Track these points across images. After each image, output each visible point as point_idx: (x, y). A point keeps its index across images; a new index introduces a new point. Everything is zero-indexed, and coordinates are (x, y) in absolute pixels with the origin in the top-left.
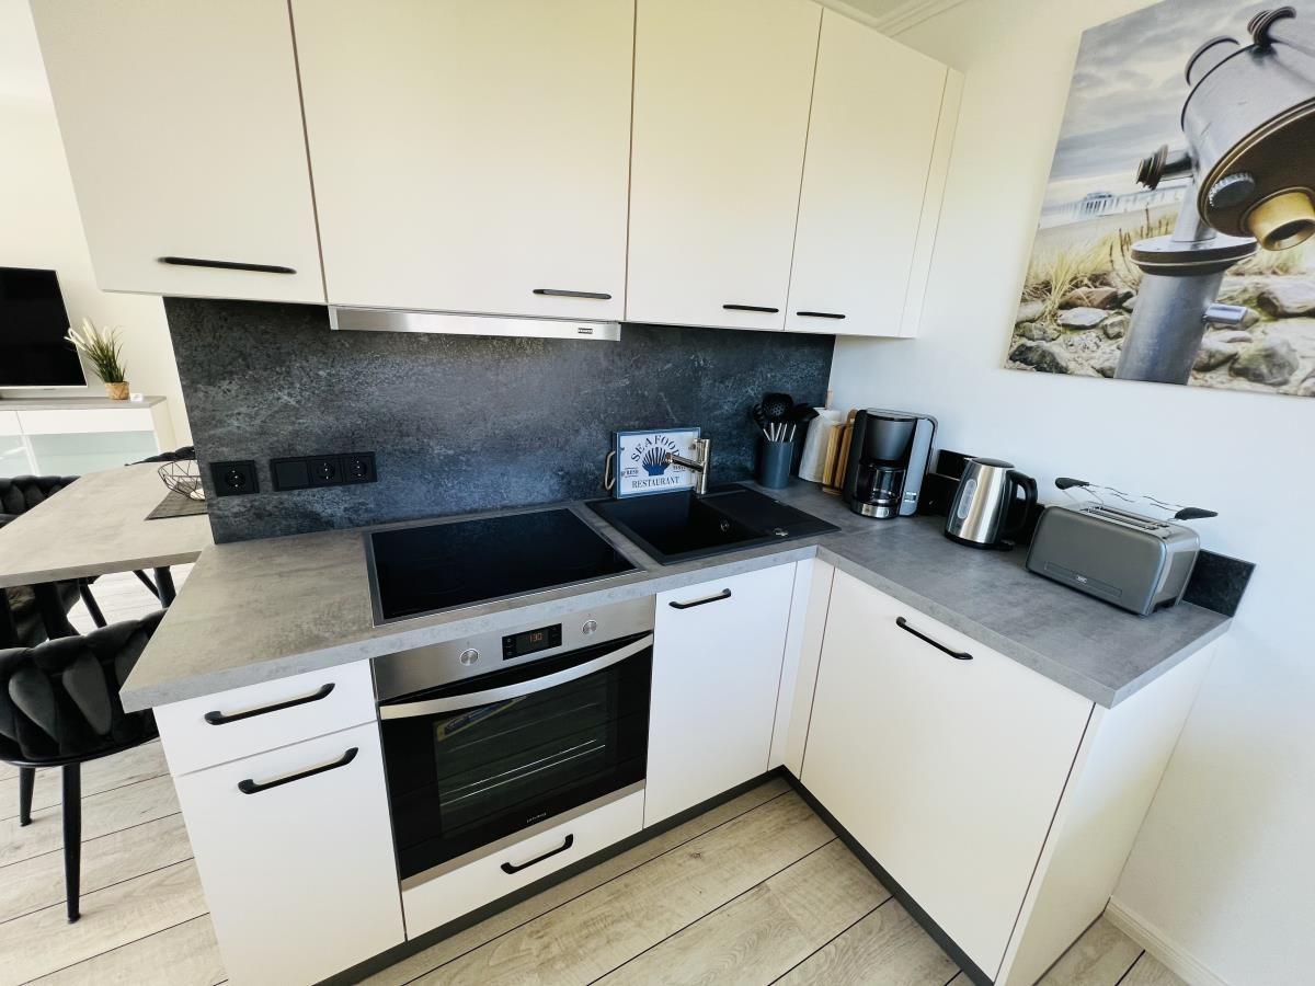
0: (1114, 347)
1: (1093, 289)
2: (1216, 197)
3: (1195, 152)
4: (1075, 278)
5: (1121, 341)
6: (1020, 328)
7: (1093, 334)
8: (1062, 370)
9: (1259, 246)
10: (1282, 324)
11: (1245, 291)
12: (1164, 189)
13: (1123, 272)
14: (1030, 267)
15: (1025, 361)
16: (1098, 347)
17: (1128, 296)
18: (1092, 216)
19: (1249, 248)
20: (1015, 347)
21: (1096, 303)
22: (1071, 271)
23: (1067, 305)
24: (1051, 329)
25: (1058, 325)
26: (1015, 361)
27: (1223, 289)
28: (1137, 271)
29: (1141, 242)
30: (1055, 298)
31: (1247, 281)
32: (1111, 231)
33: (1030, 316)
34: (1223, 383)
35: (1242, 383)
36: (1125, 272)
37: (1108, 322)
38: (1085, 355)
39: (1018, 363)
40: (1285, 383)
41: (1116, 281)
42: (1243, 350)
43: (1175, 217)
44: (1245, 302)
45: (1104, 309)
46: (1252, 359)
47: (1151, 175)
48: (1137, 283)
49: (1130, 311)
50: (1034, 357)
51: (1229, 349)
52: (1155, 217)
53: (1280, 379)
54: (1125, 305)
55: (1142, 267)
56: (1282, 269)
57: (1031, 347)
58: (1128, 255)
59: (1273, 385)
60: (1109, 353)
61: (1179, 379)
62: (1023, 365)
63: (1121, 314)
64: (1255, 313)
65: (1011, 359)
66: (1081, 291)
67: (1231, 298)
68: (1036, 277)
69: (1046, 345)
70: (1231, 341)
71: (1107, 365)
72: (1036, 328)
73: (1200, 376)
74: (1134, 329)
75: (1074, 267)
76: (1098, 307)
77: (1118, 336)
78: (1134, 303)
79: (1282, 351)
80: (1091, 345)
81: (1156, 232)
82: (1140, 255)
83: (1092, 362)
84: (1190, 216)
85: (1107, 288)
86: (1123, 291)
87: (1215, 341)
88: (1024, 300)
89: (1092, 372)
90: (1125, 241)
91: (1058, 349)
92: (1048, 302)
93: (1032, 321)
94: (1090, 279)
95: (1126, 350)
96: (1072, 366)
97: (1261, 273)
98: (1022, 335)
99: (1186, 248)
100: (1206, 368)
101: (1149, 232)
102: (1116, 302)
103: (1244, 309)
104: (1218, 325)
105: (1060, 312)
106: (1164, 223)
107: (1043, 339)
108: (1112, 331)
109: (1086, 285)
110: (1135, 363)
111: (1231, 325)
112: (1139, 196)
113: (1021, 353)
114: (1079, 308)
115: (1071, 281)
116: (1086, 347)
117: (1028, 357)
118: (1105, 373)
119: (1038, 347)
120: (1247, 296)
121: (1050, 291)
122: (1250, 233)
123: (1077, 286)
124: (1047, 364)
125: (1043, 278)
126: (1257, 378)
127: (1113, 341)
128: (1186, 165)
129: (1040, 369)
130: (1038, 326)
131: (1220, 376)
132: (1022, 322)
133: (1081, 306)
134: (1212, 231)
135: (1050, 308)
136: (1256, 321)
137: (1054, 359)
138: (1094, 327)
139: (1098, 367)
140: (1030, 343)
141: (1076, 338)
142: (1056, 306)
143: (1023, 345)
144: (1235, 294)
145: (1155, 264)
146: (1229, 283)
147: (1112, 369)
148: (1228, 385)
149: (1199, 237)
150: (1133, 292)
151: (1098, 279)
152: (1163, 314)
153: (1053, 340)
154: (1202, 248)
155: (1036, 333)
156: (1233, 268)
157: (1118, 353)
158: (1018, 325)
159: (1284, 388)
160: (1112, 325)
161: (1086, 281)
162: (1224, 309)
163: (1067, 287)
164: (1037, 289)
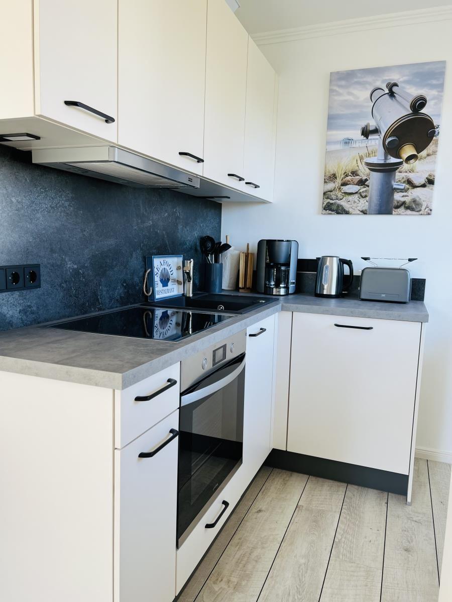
0: (365, 201)
1: (353, 177)
2: (389, 142)
3: (379, 127)
4: (345, 173)
5: (367, 198)
7: (357, 196)
8: (347, 213)
9: (404, 162)
10: (416, 189)
11: (403, 178)
12: (371, 139)
13: (363, 171)
14: (326, 167)
15: (330, 210)
16: (359, 201)
17: (366, 180)
18: (347, 147)
19: (401, 163)
20: (325, 203)
21: (355, 183)
22: (343, 170)
23: (344, 184)
24: (339, 195)
25: (342, 193)
26: (326, 210)
27: (397, 177)
28: (368, 171)
29: (366, 159)
30: (339, 181)
31: (403, 175)
32: (355, 154)
33: (330, 189)
34: (403, 212)
35: (409, 212)
36: (364, 171)
37: (361, 191)
38: (355, 205)
39: (328, 211)
40: (420, 210)
41: (361, 174)
42: (408, 200)
43: (377, 150)
44: (404, 182)
45: (359, 185)
46: (410, 202)
47: (366, 133)
48: (368, 175)
49: (368, 186)
50: (334, 207)
51: (403, 199)
52: (370, 149)
53: (419, 209)
54: (366, 184)
55: (369, 169)
56: (411, 171)
57: (332, 203)
58: (363, 163)
59: (418, 211)
60: (363, 204)
61: (390, 213)
62: (330, 212)
63: (365, 187)
64: (407, 186)
65: (324, 209)
66: (349, 178)
67: (400, 181)
68: (329, 172)
69: (338, 202)
70: (403, 196)
71: (364, 209)
72: (333, 194)
73: (396, 210)
74: (371, 193)
75: (344, 168)
76: (356, 185)
77: (366, 196)
78: (369, 183)
79: (418, 199)
80: (357, 201)
81: (371, 155)
82: (368, 164)
83: (358, 208)
84: (381, 151)
85: (358, 177)
86: (364, 178)
87: (398, 197)
88: (325, 182)
89: (359, 212)
90: (361, 158)
91: (343, 203)
92: (336, 183)
93: (331, 191)
94: (351, 173)
95: (370, 202)
96: (351, 210)
97: (406, 172)
98: (328, 198)
99: (382, 162)
100: (397, 207)
101: (369, 155)
102: (362, 183)
103: (404, 185)
104: (398, 191)
105: (342, 187)
106: (373, 152)
107: (337, 199)
108: (363, 194)
109: (350, 176)
110: (374, 207)
111: (402, 191)
112: (363, 141)
113: (328, 206)
114: (349, 185)
115: (344, 174)
116: (355, 202)
117: (332, 208)
118: (364, 212)
119: (335, 203)
120: (404, 180)
121: (336, 178)
122: (399, 157)
123: (347, 176)
124: (340, 211)
125: (332, 172)
126: (413, 210)
127: (364, 199)
128: (376, 131)
129: (338, 213)
130: (334, 193)
131: (402, 210)
132: (327, 192)
133: (350, 184)
134: (389, 156)
135: (337, 185)
136: (408, 189)
137: (343, 208)
138: (356, 193)
139: (361, 210)
140: (331, 202)
141: (350, 198)
142: (340, 185)
143: (329, 203)
144: (400, 179)
145: (373, 167)
146: (398, 175)
147: (366, 210)
148: (405, 213)
149: (386, 158)
150: (368, 178)
151: (354, 173)
152: (380, 187)
153: (341, 199)
154: (387, 162)
155: (334, 197)
156: (398, 170)
157: (367, 203)
158: (324, 194)
159: (421, 212)
160: (363, 192)
161: (350, 174)
162: (398, 185)
163: (343, 176)
164: (330, 177)
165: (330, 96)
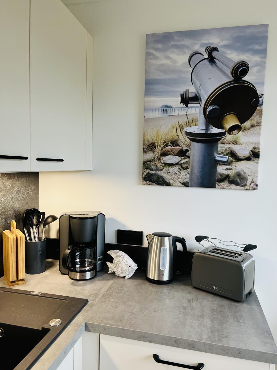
0: (186, 173)
1: (173, 147)
2: (210, 111)
3: (199, 94)
4: (165, 142)
5: (189, 170)
6: (146, 164)
7: (177, 167)
8: (168, 184)
9: (227, 133)
10: (240, 163)
11: (226, 150)
12: (191, 107)
13: (183, 141)
14: (144, 136)
15: (151, 181)
16: (180, 173)
17: (187, 151)
18: (166, 115)
19: (223, 134)
20: (145, 174)
21: (175, 153)
22: (163, 139)
23: (164, 154)
24: (159, 165)
25: (162, 163)
26: (146, 181)
27: (219, 149)
28: (188, 141)
29: (187, 128)
30: (158, 151)
31: (226, 146)
32: (174, 122)
33: (149, 159)
34: (227, 186)
35: (233, 186)
36: (184, 141)
37: (182, 162)
38: (176, 177)
39: (148, 182)
40: (245, 185)
41: (181, 144)
42: (231, 173)
43: (197, 119)
44: (227, 154)
45: (179, 156)
46: (234, 176)
47: (186, 100)
48: (189, 145)
49: (189, 157)
50: (155, 178)
51: (226, 173)
52: (190, 118)
53: (244, 184)
54: (187, 154)
55: (189, 139)
56: (235, 142)
57: (152, 174)
58: (184, 133)
59: (242, 186)
60: (185, 176)
61: (213, 186)
62: (150, 183)
63: (186, 158)
64: (231, 159)
65: (144, 180)
66: (169, 148)
67: (222, 153)
68: (148, 140)
69: (158, 173)
70: (227, 169)
71: (185, 181)
72: (152, 164)
73: (219, 184)
74: (192, 165)
75: (163, 137)
76: (176, 155)
77: (187, 168)
78: (190, 154)
79: (242, 173)
80: (177, 172)
81: (192, 124)
82: (188, 134)
83: (180, 180)
84: (202, 120)
85: (178, 147)
86: (185, 148)
87: (221, 169)
88: (144, 151)
89: (180, 184)
90: (181, 127)
91: (163, 174)
92: (156, 153)
93: (151, 161)
94: (171, 143)
95: (191, 174)
96: (171, 182)
97: (229, 144)
98: (147, 168)
99: (203, 132)
100: (221, 181)
101: (189, 124)
102: (183, 153)
103: (227, 157)
104: (221, 163)
105: (162, 158)
106: (194, 121)
107: (157, 170)
108: (185, 166)
109: (170, 146)
110: (196, 180)
111: (225, 163)
112: (183, 109)
113: (148, 177)
114: (169, 156)
115: (164, 143)
116: (175, 174)
117: (152, 179)
118: (186, 185)
119: (155, 174)
120: (227, 152)
121: (155, 147)
122: (222, 128)
123: (166, 146)
124: (161, 182)
125: (151, 141)
126: (237, 184)
127: (185, 171)
128: (196, 99)
129: (158, 184)
130: (153, 164)
131: (225, 184)
132: (146, 162)
133: (170, 155)
134: (211, 126)
135: (157, 155)
136: (232, 162)
137: (163, 179)
138: (177, 164)
139: (182, 182)
140: (151, 172)
141: (171, 169)
142: (159, 155)
143: (148, 173)
144: (223, 151)
145: (194, 137)
146: (221, 147)
147: (187, 183)
148: (229, 187)
149: (207, 128)
150: (189, 149)
151: (174, 143)
152: (201, 159)
153: (161, 170)
154: (209, 132)
155: (154, 167)
156: (221, 141)
157: (188, 175)
158: (144, 163)
159: (246, 187)
160: (184, 163)
161: (170, 144)
162: (221, 157)
163: (162, 146)
164: (150, 146)
165: (146, 59)
